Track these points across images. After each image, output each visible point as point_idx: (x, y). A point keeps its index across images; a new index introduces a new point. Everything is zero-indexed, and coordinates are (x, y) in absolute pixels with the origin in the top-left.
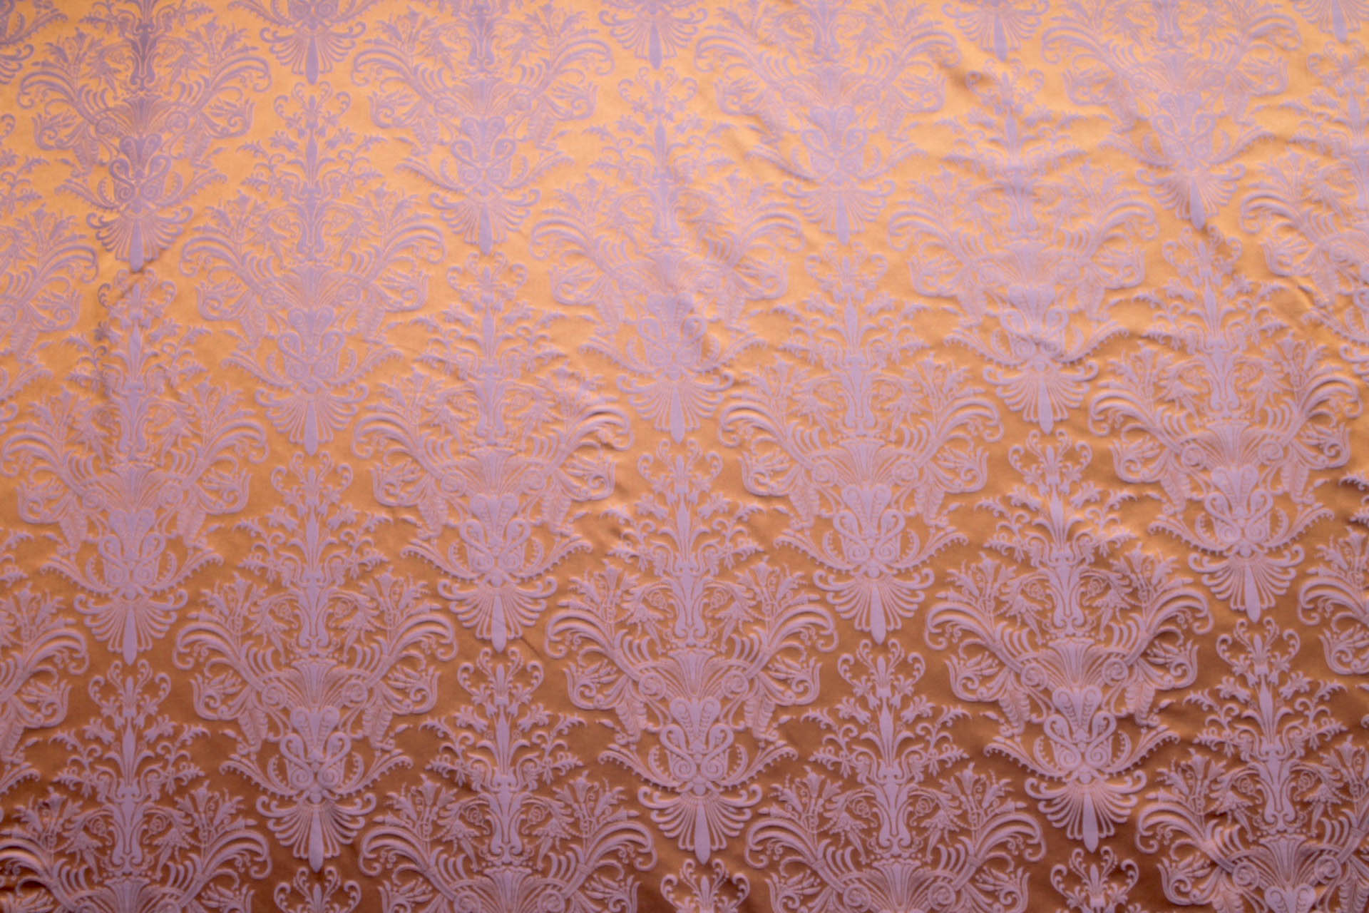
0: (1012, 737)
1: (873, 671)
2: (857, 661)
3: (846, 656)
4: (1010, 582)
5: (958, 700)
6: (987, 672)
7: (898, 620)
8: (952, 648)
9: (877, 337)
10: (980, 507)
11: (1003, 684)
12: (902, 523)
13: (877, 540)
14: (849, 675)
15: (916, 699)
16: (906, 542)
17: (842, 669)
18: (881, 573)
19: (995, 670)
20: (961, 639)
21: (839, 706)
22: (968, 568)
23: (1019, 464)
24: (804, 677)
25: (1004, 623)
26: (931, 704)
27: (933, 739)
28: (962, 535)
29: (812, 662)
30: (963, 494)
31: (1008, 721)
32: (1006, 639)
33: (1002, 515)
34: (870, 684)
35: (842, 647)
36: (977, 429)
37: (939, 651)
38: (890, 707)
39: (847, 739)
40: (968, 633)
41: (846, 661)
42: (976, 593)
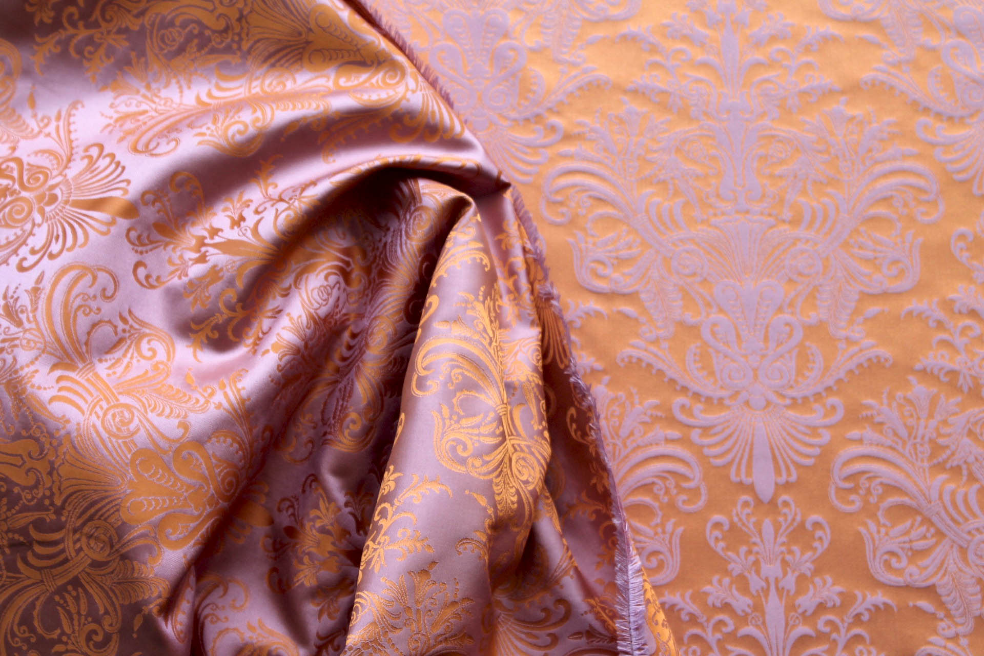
0: (955, 638)
1: (756, 539)
2: (733, 526)
3: (717, 517)
4: (952, 419)
5: (878, 584)
6: (920, 545)
7: (792, 468)
8: (869, 510)
9: (766, 75)
10: (910, 313)
11: (942, 563)
12: (798, 335)
13: (763, 356)
14: (722, 544)
15: (817, 580)
16: (804, 358)
17: (712, 535)
18: (768, 403)
19: (931, 542)
20: (881, 498)
21: (707, 588)
22: (891, 396)
23: (966, 254)
24: (657, 546)
25: (943, 476)
26: (838, 588)
27: (842, 638)
28: (884, 351)
29: (669, 527)
30: (885, 295)
31: (948, 615)
32: (947, 498)
33: (940, 325)
34: (752, 558)
35: (712, 505)
36: (906, 205)
37: (851, 514)
38: (780, 591)
39: (718, 636)
40: (891, 488)
41: (717, 525)
42: (903, 432)
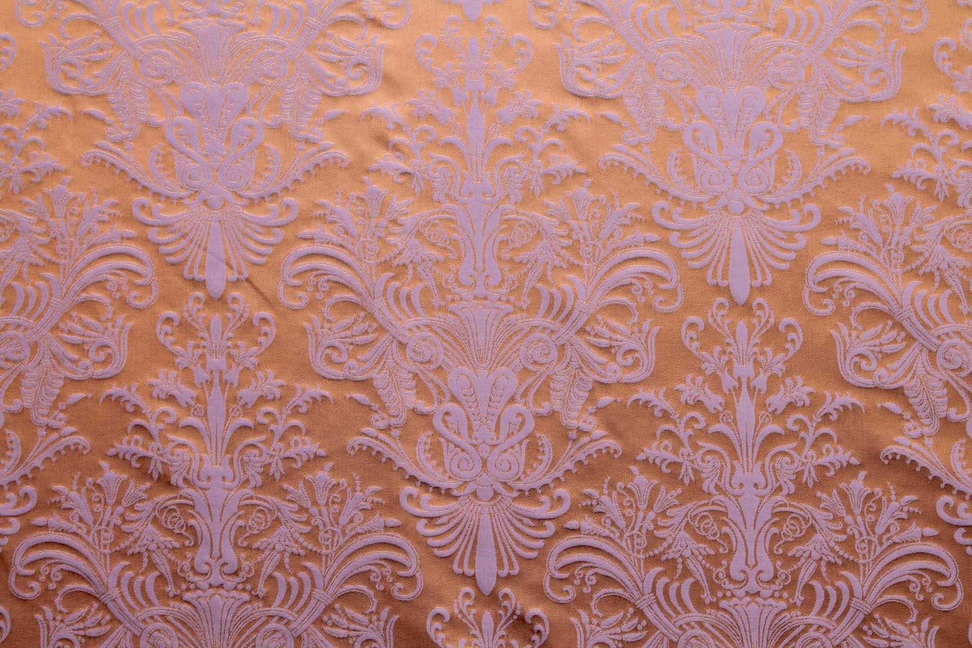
0: (920, 438)
1: (730, 340)
2: (707, 327)
3: (692, 318)
4: (927, 227)
5: (848, 386)
6: (889, 348)
7: (767, 271)
8: (841, 314)
10: (890, 122)
11: (911, 367)
12: (779, 141)
13: (743, 162)
14: (696, 344)
15: (788, 380)
16: (783, 165)
17: (686, 335)
18: (746, 208)
19: (900, 345)
20: (854, 302)
21: (680, 386)
22: (868, 204)
23: (947, 64)
24: (633, 345)
25: (916, 282)
26: (808, 389)
27: (810, 438)
28: (861, 159)
29: (646, 326)
30: (865, 104)
31: (915, 417)
32: (918, 304)
33: (919, 133)
34: (725, 358)
35: (688, 307)
36: (890, 14)
37: (823, 317)
38: (751, 390)
39: (690, 432)
40: (865, 293)
41: (692, 325)
42: (878, 239)
